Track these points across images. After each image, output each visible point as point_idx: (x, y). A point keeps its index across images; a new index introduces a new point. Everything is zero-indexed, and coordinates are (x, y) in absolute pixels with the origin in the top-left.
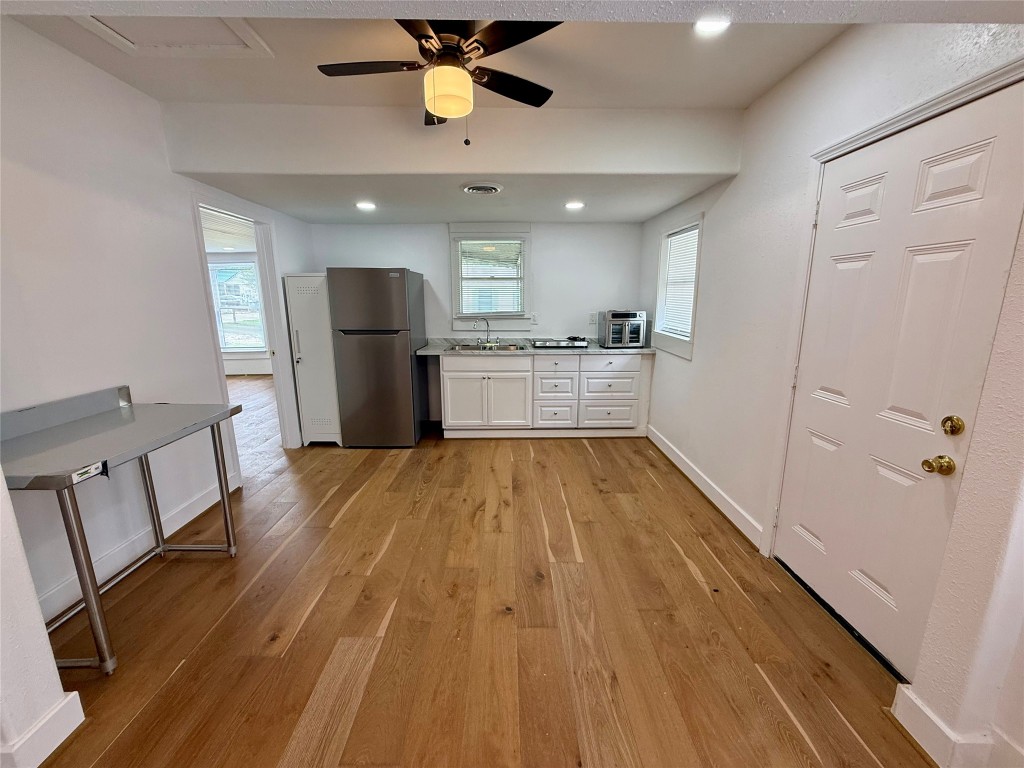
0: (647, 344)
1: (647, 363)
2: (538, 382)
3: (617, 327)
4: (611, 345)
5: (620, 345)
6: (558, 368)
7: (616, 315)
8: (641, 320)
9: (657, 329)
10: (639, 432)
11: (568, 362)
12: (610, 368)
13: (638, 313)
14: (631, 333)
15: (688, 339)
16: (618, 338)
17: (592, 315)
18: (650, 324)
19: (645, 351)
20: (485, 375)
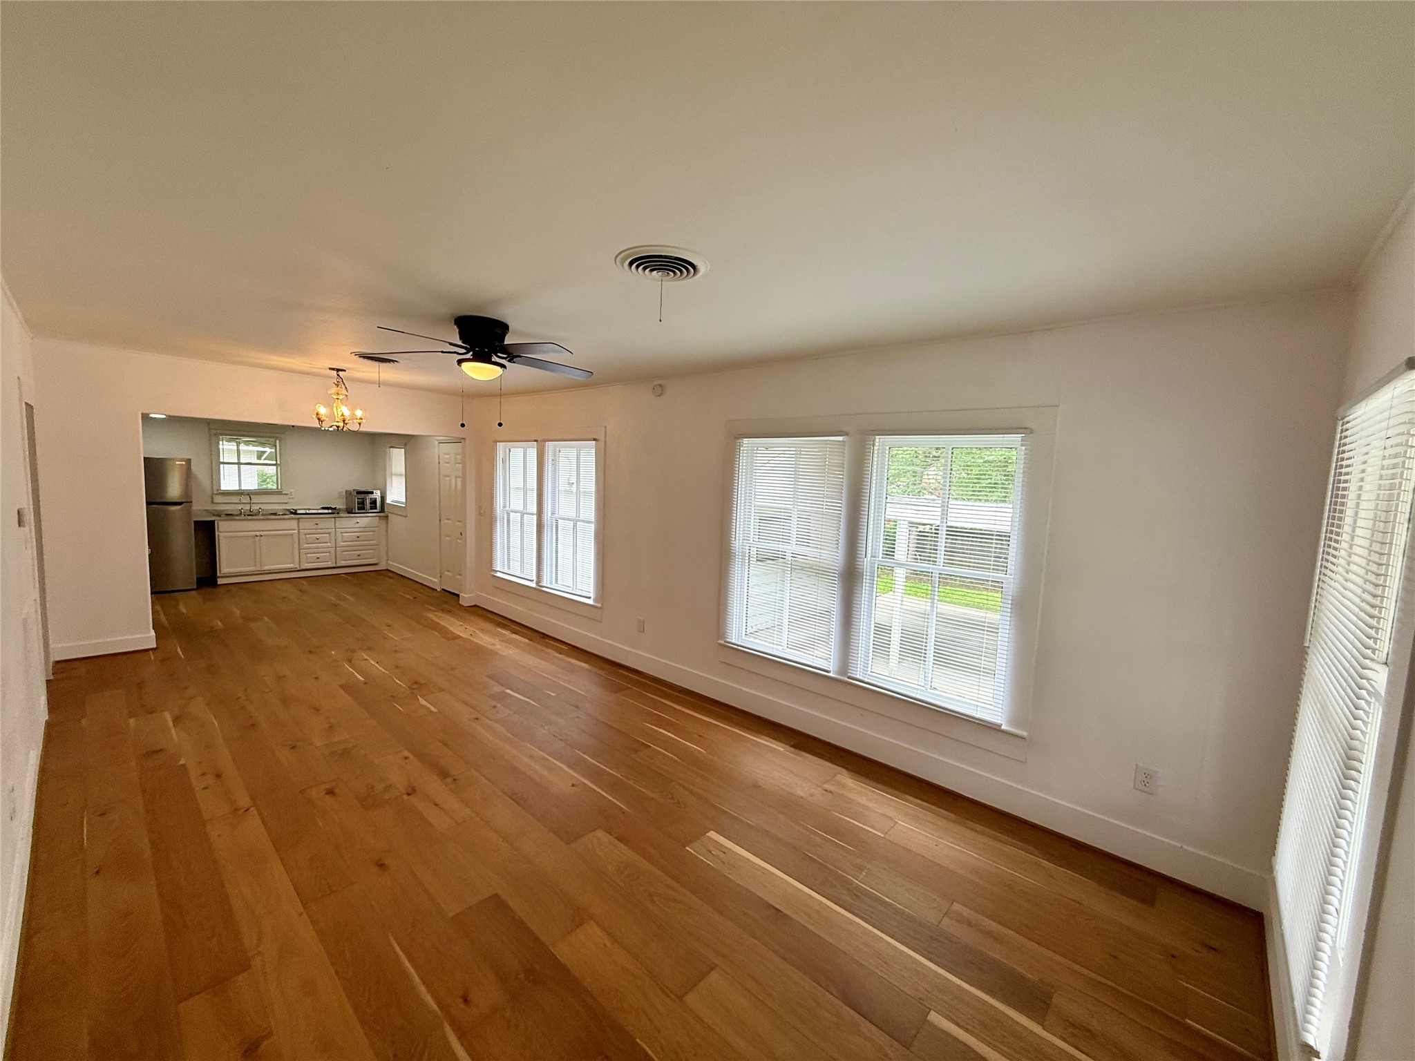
0: (382, 510)
1: (383, 523)
2: (303, 537)
3: (360, 500)
4: (357, 511)
5: (363, 511)
6: (319, 526)
7: (359, 493)
8: (377, 495)
9: (389, 500)
10: (382, 566)
11: (328, 523)
12: (357, 525)
13: (374, 491)
14: (371, 503)
15: (404, 506)
16: (362, 507)
17: (340, 493)
18: (383, 498)
19: (381, 514)
20: (258, 533)
